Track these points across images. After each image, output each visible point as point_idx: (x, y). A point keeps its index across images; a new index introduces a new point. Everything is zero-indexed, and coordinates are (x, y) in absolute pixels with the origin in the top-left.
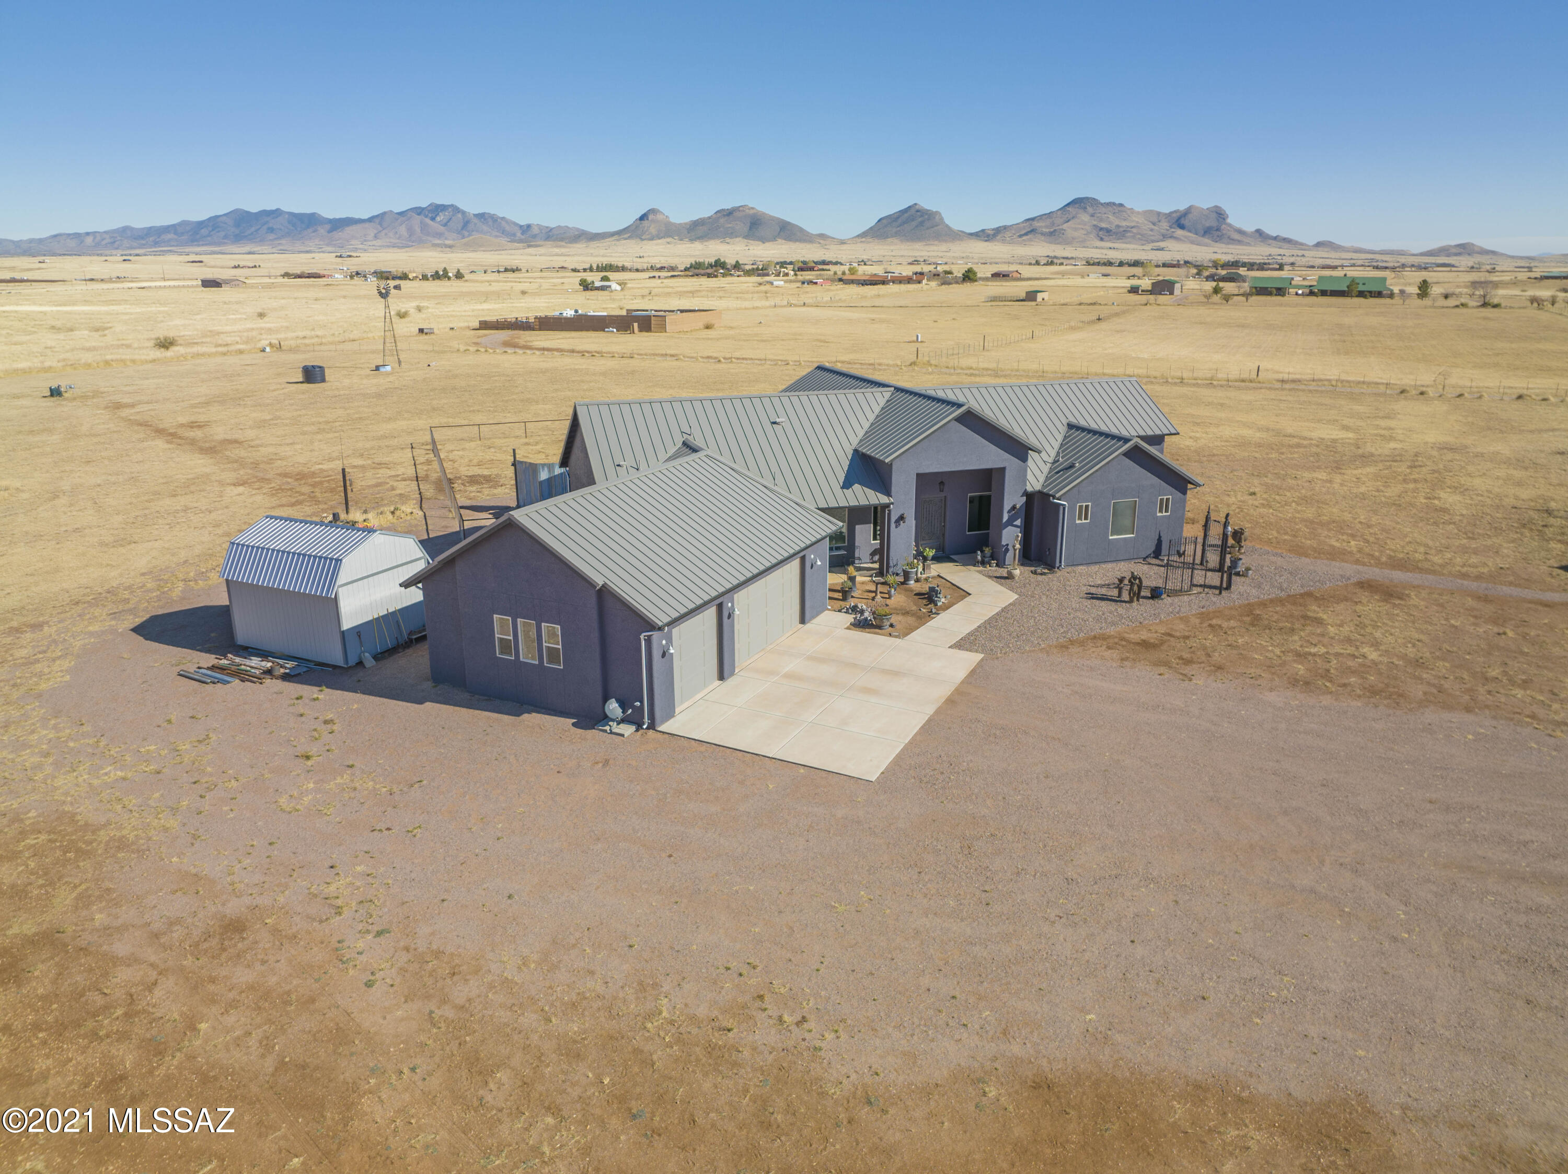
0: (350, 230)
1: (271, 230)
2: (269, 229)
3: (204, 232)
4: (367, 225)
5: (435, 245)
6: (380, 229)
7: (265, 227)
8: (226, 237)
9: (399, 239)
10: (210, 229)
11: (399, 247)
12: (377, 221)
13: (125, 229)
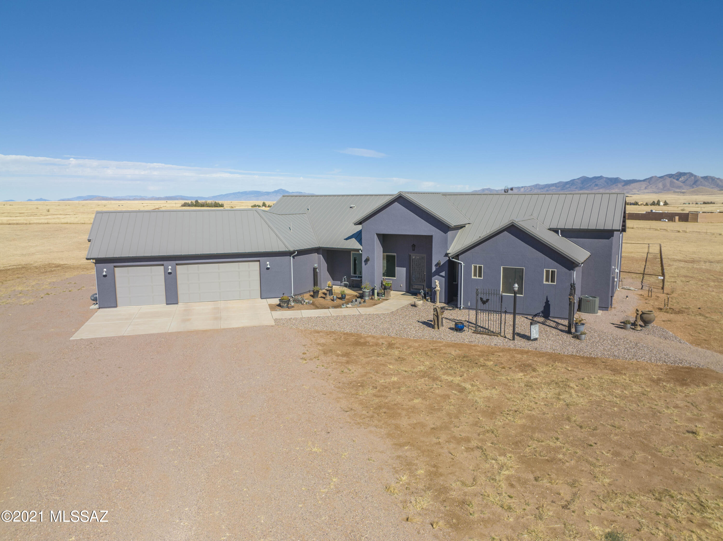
0: (633, 185)
1: (596, 185)
2: (596, 184)
3: (568, 186)
4: (642, 183)
5: (675, 192)
6: (649, 184)
7: (594, 184)
8: (576, 188)
9: (657, 189)
10: (570, 185)
11: (656, 193)
12: (648, 181)
13: (537, 185)
